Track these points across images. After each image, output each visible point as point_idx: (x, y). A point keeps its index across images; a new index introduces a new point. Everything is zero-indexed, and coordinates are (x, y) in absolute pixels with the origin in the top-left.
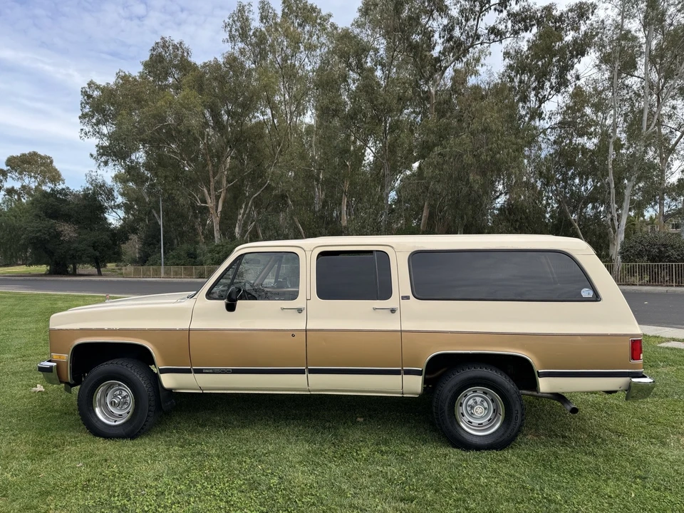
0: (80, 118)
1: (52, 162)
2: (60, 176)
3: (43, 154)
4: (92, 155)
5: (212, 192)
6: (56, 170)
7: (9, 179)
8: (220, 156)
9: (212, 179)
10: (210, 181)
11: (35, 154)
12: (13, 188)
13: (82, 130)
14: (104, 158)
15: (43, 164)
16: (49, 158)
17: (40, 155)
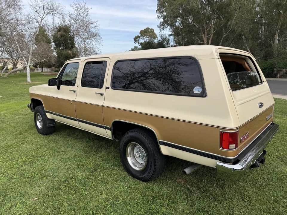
0: (157, 11)
1: (154, 31)
2: (156, 36)
3: (151, 28)
4: (158, 26)
5: (206, 36)
6: (155, 34)
7: (141, 39)
8: (209, 19)
9: (206, 30)
10: (205, 32)
11: (148, 28)
12: (142, 42)
13: (157, 16)
14: (162, 27)
15: (151, 32)
16: (153, 29)
17: (150, 29)
